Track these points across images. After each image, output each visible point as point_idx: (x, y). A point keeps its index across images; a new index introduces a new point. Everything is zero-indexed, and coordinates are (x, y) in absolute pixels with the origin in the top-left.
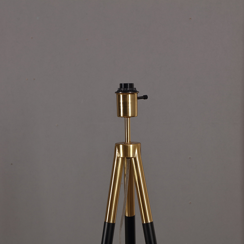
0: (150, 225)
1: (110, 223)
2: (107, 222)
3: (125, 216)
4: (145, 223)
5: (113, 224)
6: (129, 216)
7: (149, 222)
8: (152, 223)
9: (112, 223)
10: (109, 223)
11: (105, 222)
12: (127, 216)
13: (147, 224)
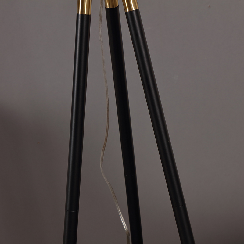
0: (134, 13)
1: (84, 15)
2: (80, 13)
3: (106, 8)
4: (128, 11)
5: (88, 16)
6: (111, 8)
7: (134, 9)
8: (137, 11)
9: (86, 15)
10: (82, 15)
11: (78, 14)
12: (108, 8)
13: (131, 12)
